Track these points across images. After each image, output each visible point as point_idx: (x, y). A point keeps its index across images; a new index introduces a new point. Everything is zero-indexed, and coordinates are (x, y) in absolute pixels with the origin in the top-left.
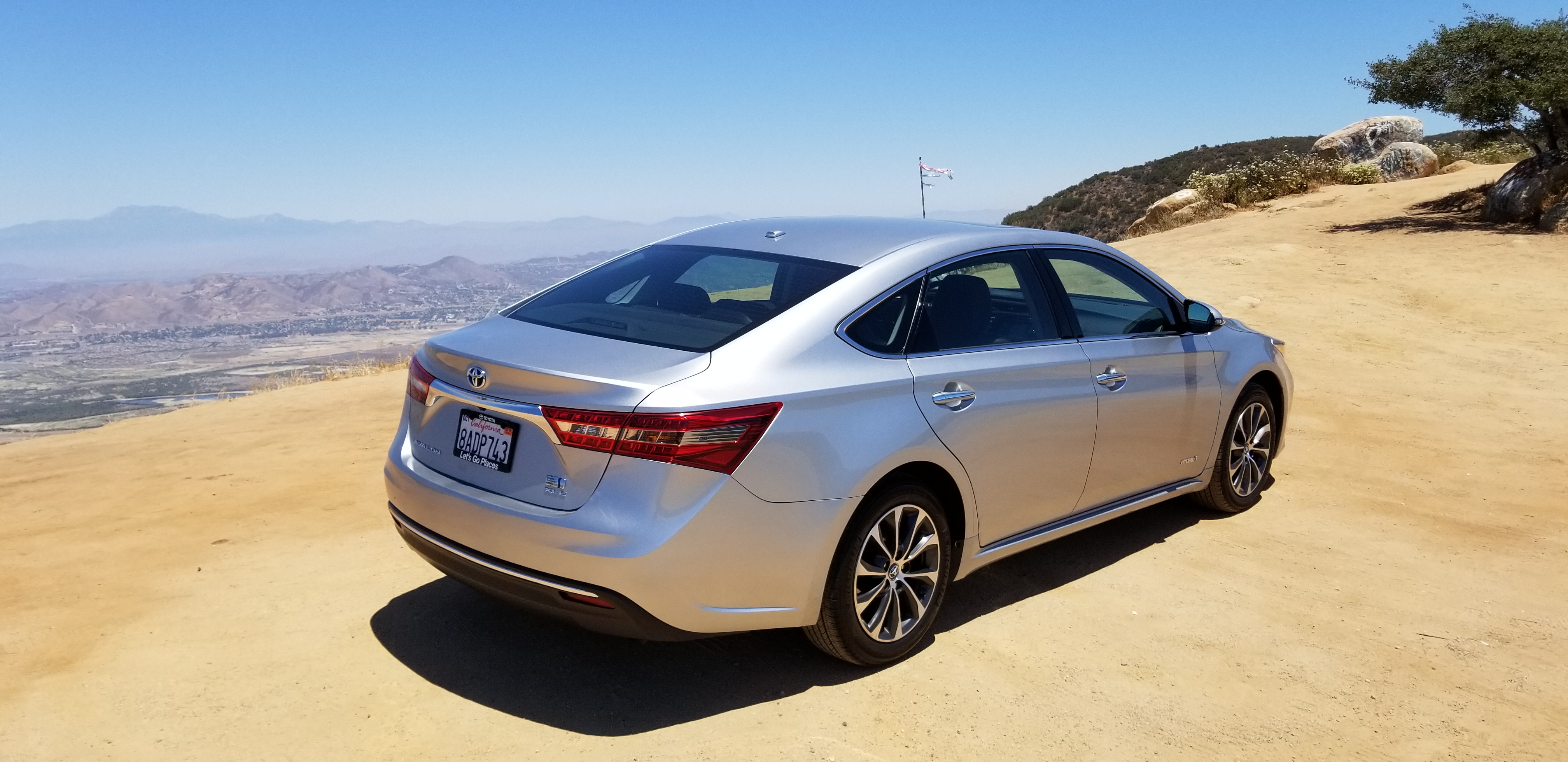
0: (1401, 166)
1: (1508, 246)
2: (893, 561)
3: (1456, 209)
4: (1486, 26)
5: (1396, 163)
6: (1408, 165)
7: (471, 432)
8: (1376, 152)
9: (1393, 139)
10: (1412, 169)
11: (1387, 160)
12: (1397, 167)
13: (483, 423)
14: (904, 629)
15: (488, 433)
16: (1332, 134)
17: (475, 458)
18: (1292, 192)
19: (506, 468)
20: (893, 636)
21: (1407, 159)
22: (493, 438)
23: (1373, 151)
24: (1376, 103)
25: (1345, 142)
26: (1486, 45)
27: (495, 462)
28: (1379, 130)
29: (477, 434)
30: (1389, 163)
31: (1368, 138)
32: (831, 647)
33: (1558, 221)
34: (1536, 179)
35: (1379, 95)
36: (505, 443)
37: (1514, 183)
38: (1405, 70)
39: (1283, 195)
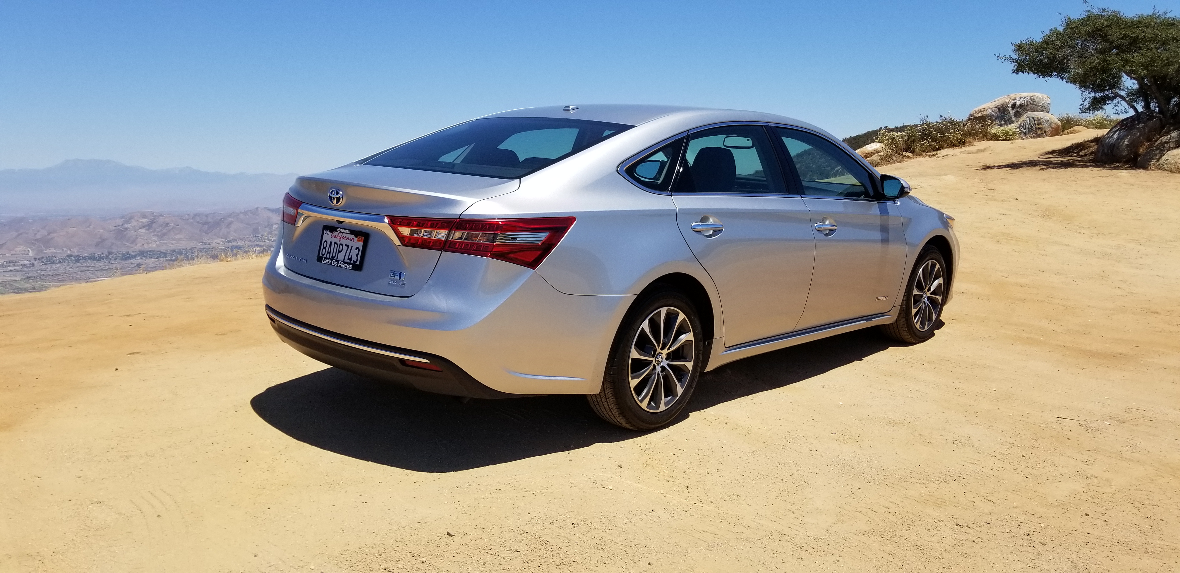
0: (1034, 129)
1: (1115, 177)
2: (659, 350)
3: (1075, 155)
4: (1099, 17)
5: (1030, 127)
6: (1039, 128)
7: (331, 243)
8: (1016, 119)
9: (1029, 110)
10: (1041, 132)
11: (1024, 124)
12: (1030, 130)
13: (340, 235)
14: (666, 404)
15: (344, 242)
16: (984, 105)
17: (334, 262)
18: (953, 145)
19: (358, 267)
20: (658, 408)
21: (1038, 124)
22: (348, 246)
23: (1013, 118)
24: (1018, 74)
25: (993, 111)
26: (1100, 30)
27: (350, 264)
28: (1018, 103)
29: (335, 243)
30: (1025, 127)
31: (1010, 109)
32: (610, 413)
33: (1151, 161)
34: (1135, 131)
35: (1020, 68)
36: (357, 248)
37: (1118, 134)
38: (1040, 48)
39: (947, 148)
